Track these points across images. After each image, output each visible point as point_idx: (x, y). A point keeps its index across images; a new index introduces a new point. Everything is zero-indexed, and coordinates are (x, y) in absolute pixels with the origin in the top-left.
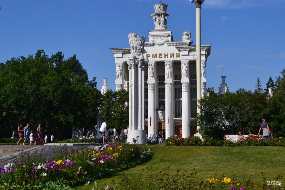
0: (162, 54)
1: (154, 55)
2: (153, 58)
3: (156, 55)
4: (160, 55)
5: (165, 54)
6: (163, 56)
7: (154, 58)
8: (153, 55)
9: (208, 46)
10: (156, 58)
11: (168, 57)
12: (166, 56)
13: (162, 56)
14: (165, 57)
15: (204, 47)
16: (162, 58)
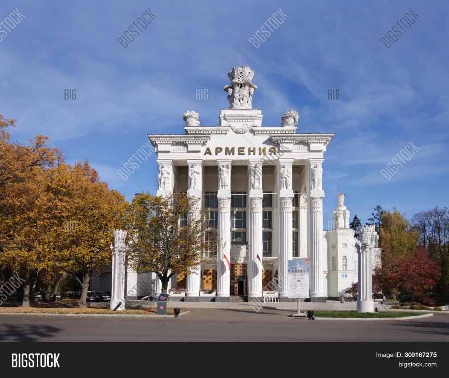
0: (243, 148)
1: (230, 150)
2: (226, 154)
3: (233, 149)
4: (241, 151)
5: (249, 148)
6: (246, 151)
7: (230, 154)
8: (227, 149)
9: (330, 136)
10: (233, 154)
11: (254, 154)
12: (252, 151)
13: (243, 151)
14: (249, 154)
15: (324, 138)
16: (243, 154)
